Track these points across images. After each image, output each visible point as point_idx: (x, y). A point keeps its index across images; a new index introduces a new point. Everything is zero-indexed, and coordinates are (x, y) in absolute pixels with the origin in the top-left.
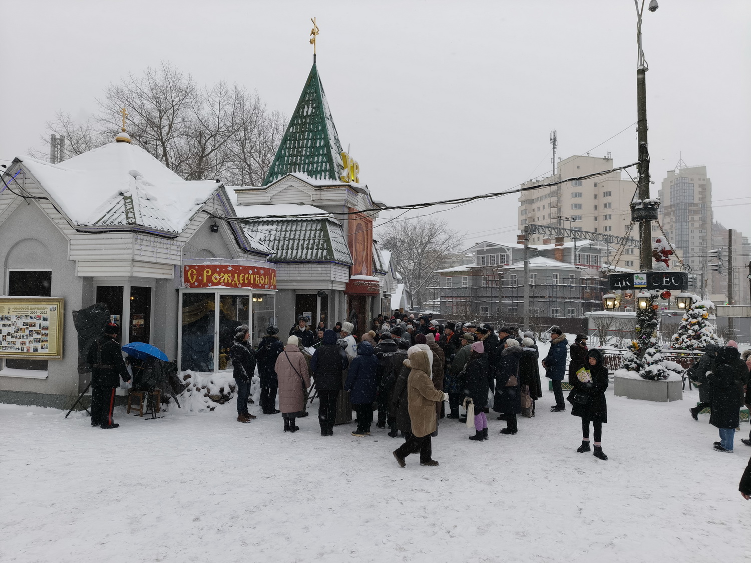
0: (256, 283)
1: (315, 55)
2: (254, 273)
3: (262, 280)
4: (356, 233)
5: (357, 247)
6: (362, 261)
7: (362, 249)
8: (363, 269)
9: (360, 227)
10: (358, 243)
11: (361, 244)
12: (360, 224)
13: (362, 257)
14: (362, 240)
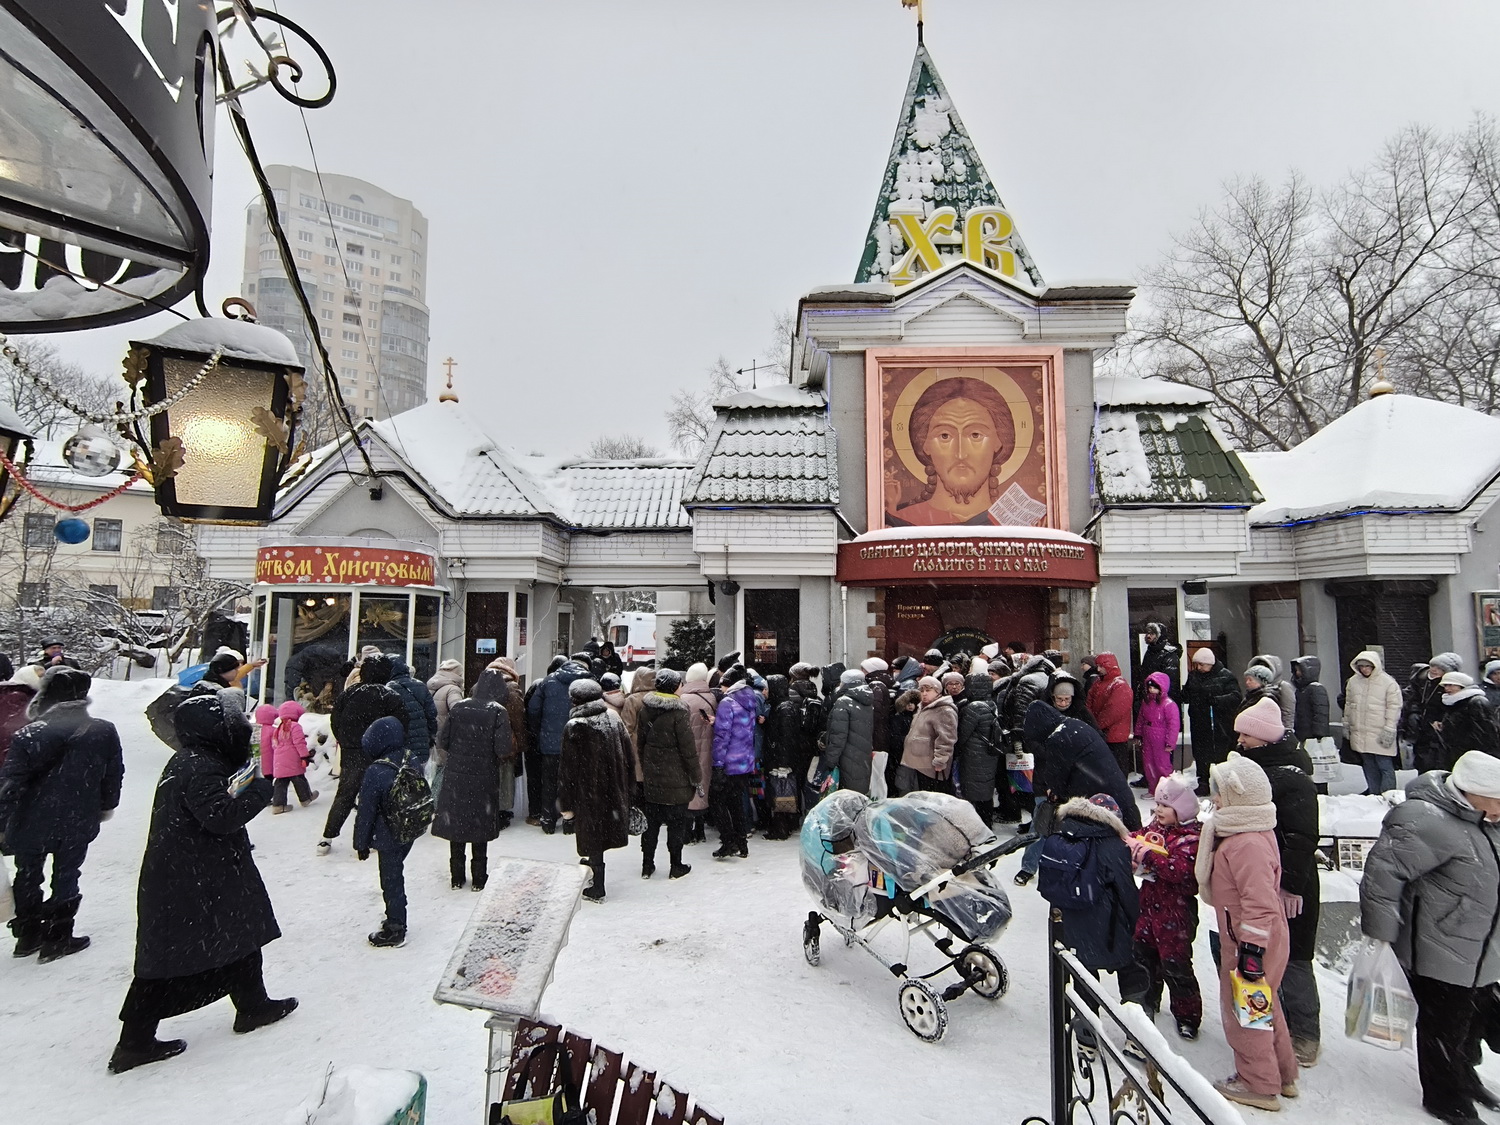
0: (275, 573)
1: (920, 25)
2: (273, 558)
3: (289, 568)
4: (926, 410)
5: (939, 447)
6: (987, 483)
7: (981, 447)
8: (1002, 506)
9: (957, 388)
10: (945, 435)
11: (976, 435)
12: (961, 381)
13: (992, 474)
14: (989, 422)
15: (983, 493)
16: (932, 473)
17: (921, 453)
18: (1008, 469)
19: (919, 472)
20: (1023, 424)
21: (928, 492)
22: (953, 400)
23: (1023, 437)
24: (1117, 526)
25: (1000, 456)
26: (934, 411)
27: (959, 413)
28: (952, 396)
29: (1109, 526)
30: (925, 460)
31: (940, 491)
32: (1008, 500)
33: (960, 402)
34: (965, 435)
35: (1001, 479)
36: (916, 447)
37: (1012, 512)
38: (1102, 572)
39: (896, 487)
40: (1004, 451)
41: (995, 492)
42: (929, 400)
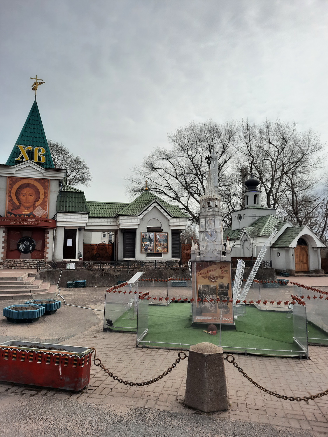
1: (36, 96)
4: (19, 190)
5: (22, 198)
6: (33, 206)
7: (32, 198)
8: (36, 211)
9: (28, 185)
10: (24, 195)
11: (31, 196)
12: (28, 184)
13: (34, 204)
14: (34, 193)
15: (32, 209)
16: (20, 203)
17: (18, 199)
18: (38, 203)
19: (17, 203)
20: (42, 194)
21: (19, 208)
22: (26, 188)
23: (42, 197)
24: (60, 216)
25: (36, 201)
26: (21, 190)
27: (27, 191)
28: (26, 187)
29: (59, 216)
30: (19, 200)
31: (22, 207)
32: (37, 210)
33: (28, 188)
34: (28, 195)
35: (36, 205)
36: (17, 197)
37: (38, 212)
38: (57, 225)
39: (11, 206)
40: (37, 200)
41: (35, 208)
42: (21, 187)
